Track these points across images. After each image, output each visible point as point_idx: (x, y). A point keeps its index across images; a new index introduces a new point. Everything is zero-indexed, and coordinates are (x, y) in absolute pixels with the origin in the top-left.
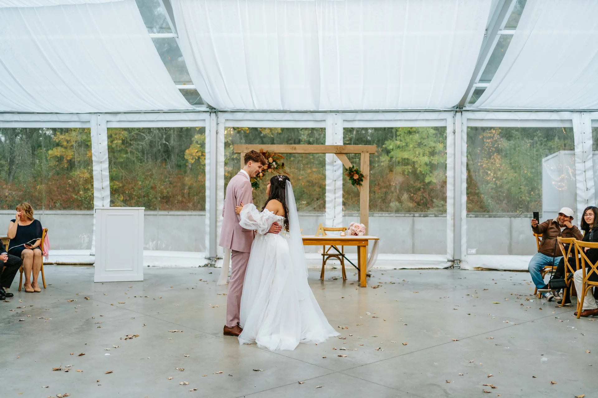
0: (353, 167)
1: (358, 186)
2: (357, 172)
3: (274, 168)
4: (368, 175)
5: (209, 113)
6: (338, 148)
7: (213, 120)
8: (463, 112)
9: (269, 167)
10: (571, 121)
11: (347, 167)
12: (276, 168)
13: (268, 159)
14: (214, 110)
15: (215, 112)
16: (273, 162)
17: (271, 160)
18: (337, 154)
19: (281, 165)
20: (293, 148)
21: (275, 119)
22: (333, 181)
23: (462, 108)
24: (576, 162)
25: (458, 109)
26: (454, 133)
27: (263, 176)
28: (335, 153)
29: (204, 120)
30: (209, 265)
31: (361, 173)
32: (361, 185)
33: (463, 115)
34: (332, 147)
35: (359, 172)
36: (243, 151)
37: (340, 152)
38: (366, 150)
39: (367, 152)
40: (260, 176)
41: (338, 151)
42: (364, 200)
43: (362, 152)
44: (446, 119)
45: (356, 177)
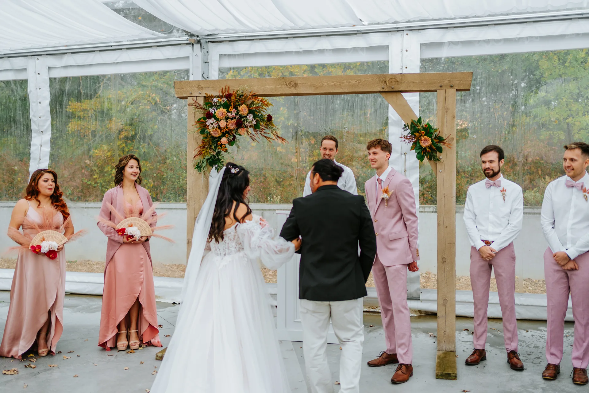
0: (420, 119)
2: (428, 130)
3: (251, 126)
4: (453, 139)
5: (191, 45)
6: (387, 80)
7: (196, 55)
9: (240, 124)
11: (408, 122)
12: (257, 126)
13: (237, 108)
14: (196, 38)
15: (199, 42)
16: (248, 115)
17: (243, 109)
18: (384, 95)
19: (266, 119)
20: (290, 83)
22: (401, 154)
28: (380, 92)
29: (188, 57)
32: (439, 160)
34: (372, 79)
35: (432, 131)
36: (191, 94)
37: (391, 90)
38: (449, 82)
39: (452, 87)
40: (223, 145)
41: (386, 87)
42: (444, 194)
43: (439, 88)
45: (426, 142)
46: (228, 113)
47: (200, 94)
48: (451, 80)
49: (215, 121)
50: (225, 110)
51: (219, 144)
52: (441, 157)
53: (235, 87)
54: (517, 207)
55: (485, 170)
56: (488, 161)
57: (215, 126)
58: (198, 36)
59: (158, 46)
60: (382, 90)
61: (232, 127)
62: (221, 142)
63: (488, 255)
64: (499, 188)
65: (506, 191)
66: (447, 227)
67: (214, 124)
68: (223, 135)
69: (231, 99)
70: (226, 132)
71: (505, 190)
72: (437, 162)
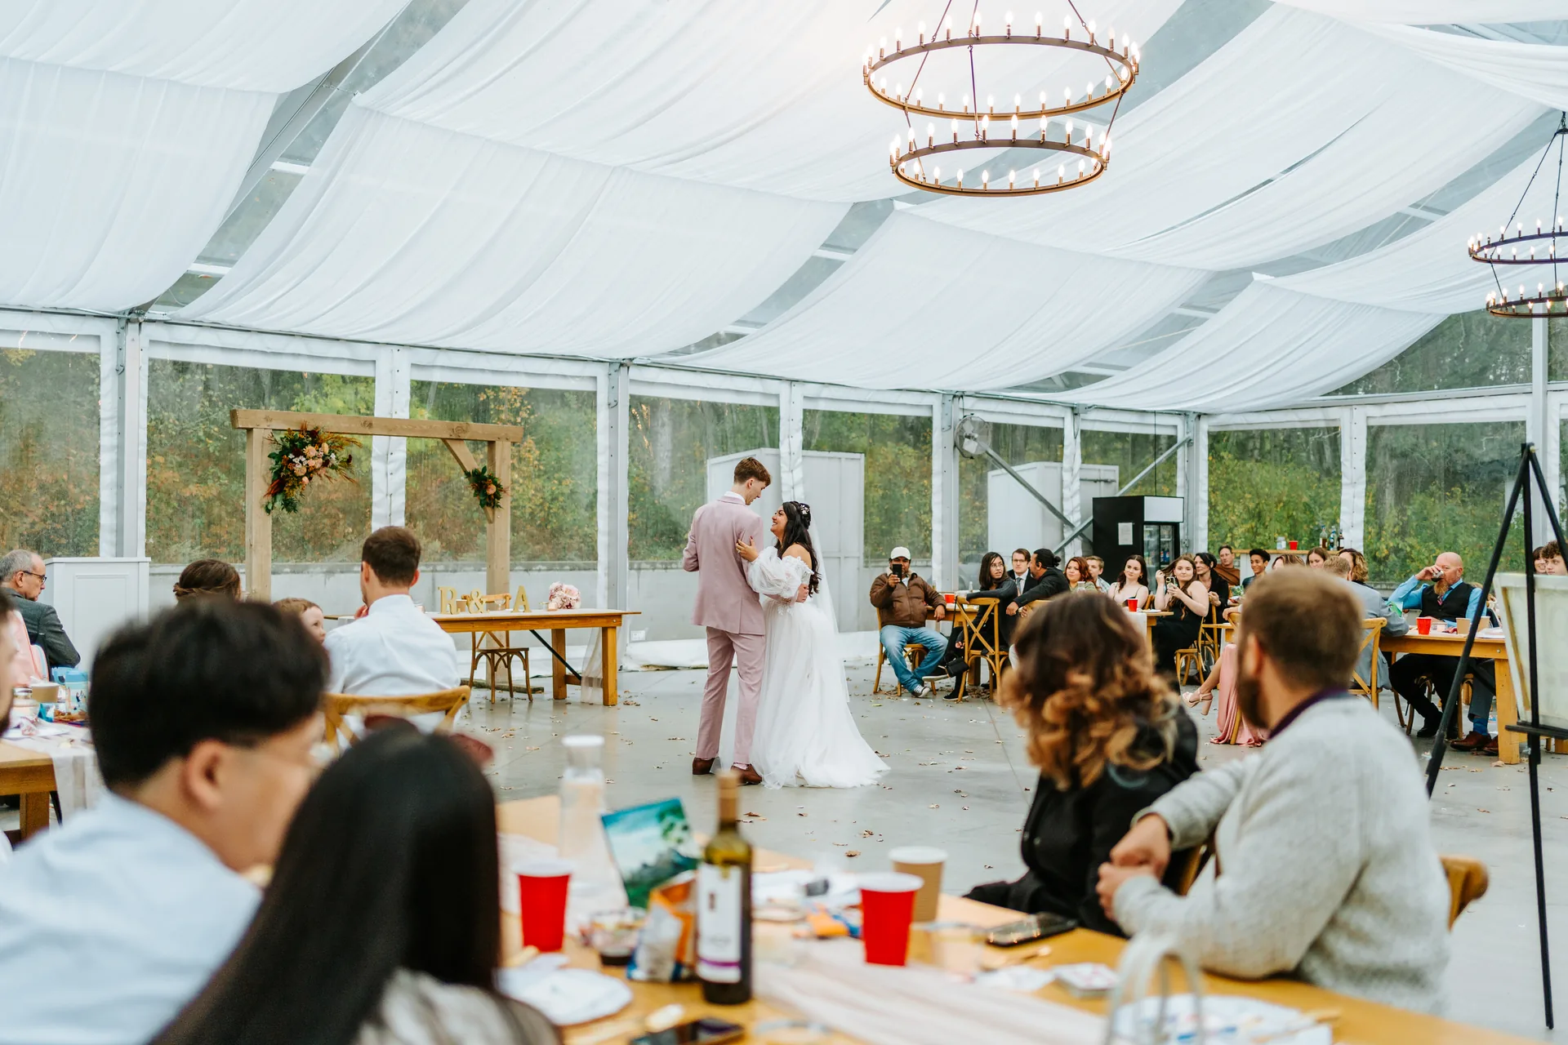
1: (489, 509)
2: (492, 480)
4: (509, 487)
6: (454, 428)
9: (326, 464)
10: (777, 396)
11: (470, 469)
18: (449, 441)
19: (344, 459)
20: (365, 423)
22: (387, 495)
24: (782, 470)
28: (446, 439)
31: (498, 482)
34: (442, 426)
36: (258, 425)
37: (457, 437)
39: (507, 439)
41: (453, 435)
42: (501, 539)
43: (498, 439)
44: (595, 378)
45: (492, 490)
47: (269, 426)
51: (300, 483)
52: (499, 504)
60: (450, 437)
61: (318, 466)
62: (302, 482)
68: (307, 474)
69: (314, 435)
72: (495, 508)
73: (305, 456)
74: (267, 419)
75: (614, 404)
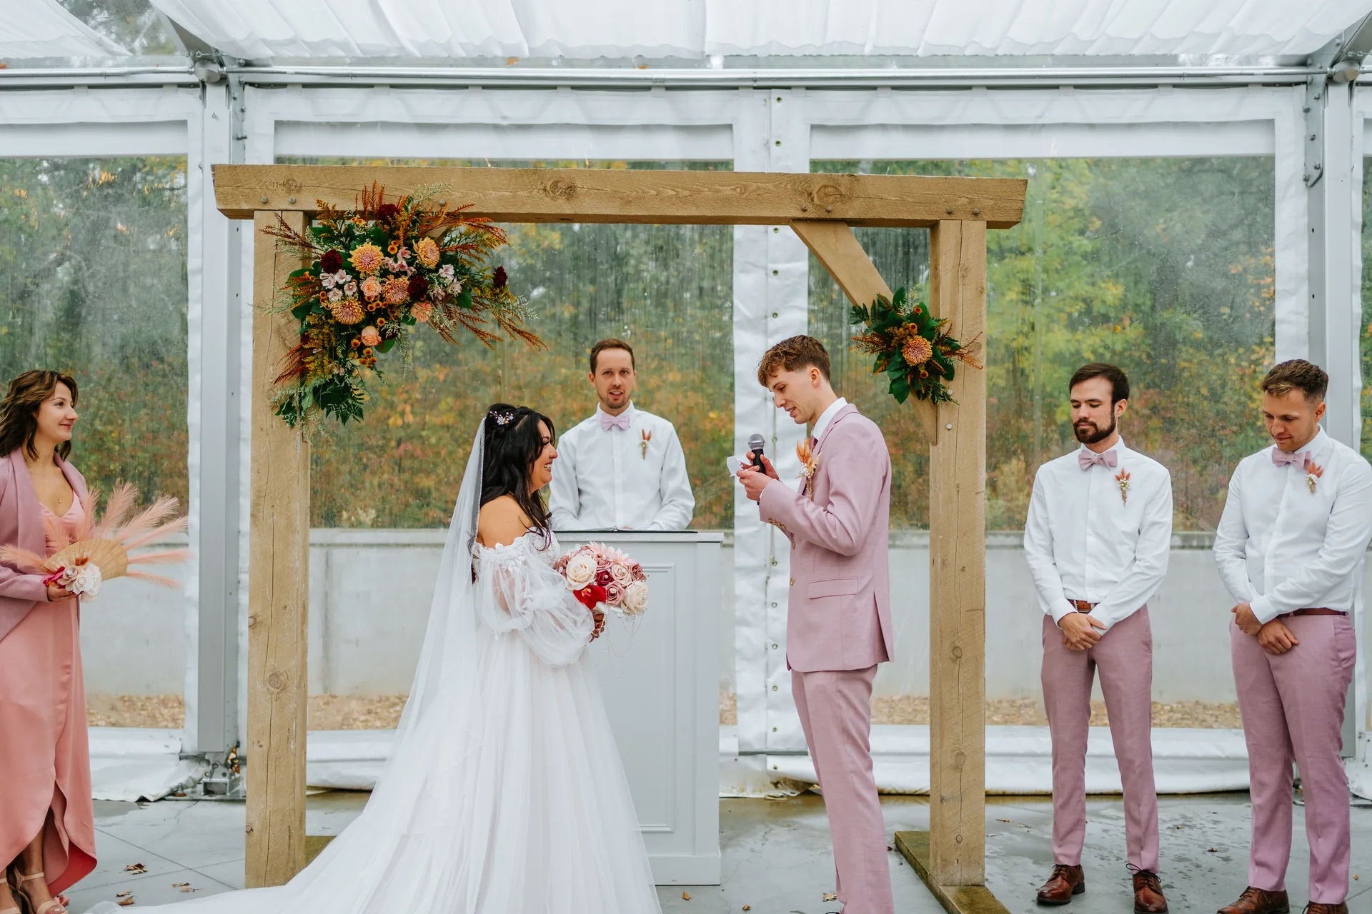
0: (900, 296)
1: (924, 408)
2: (923, 323)
3: (448, 298)
4: (980, 347)
6: (814, 190)
7: (214, 116)
8: (1356, 89)
9: (419, 289)
11: (865, 300)
12: (461, 300)
13: (410, 247)
15: (223, 80)
16: (439, 266)
17: (427, 250)
18: (802, 228)
19: (490, 281)
20: (555, 185)
21: (504, 118)
23: (1359, 62)
25: (1340, 67)
26: (1314, 180)
27: (381, 347)
28: (793, 222)
29: (183, 124)
30: (200, 788)
31: (943, 331)
32: (946, 398)
33: (1355, 99)
34: (775, 186)
35: (934, 324)
36: (265, 203)
37: (824, 215)
38: (970, 203)
39: (976, 214)
40: (366, 347)
41: (810, 208)
42: (958, 486)
43: (945, 216)
44: (1271, 122)
45: (920, 352)
46: (387, 258)
47: (293, 203)
48: (975, 196)
49: (349, 278)
50: (377, 249)
51: (355, 344)
52: (950, 392)
53: (397, 189)
54: (1157, 519)
55: (1076, 425)
56: (1086, 402)
57: (349, 293)
58: (222, 65)
59: (91, 87)
60: (801, 215)
61: (397, 297)
62: (360, 339)
63: (1084, 636)
64: (1112, 469)
65: (1131, 477)
66: (963, 569)
67: (346, 287)
68: (370, 319)
69: (394, 219)
70: (377, 313)
71: (1126, 474)
72: (940, 403)
73: (351, 270)
74: (291, 186)
75: (1316, 174)
